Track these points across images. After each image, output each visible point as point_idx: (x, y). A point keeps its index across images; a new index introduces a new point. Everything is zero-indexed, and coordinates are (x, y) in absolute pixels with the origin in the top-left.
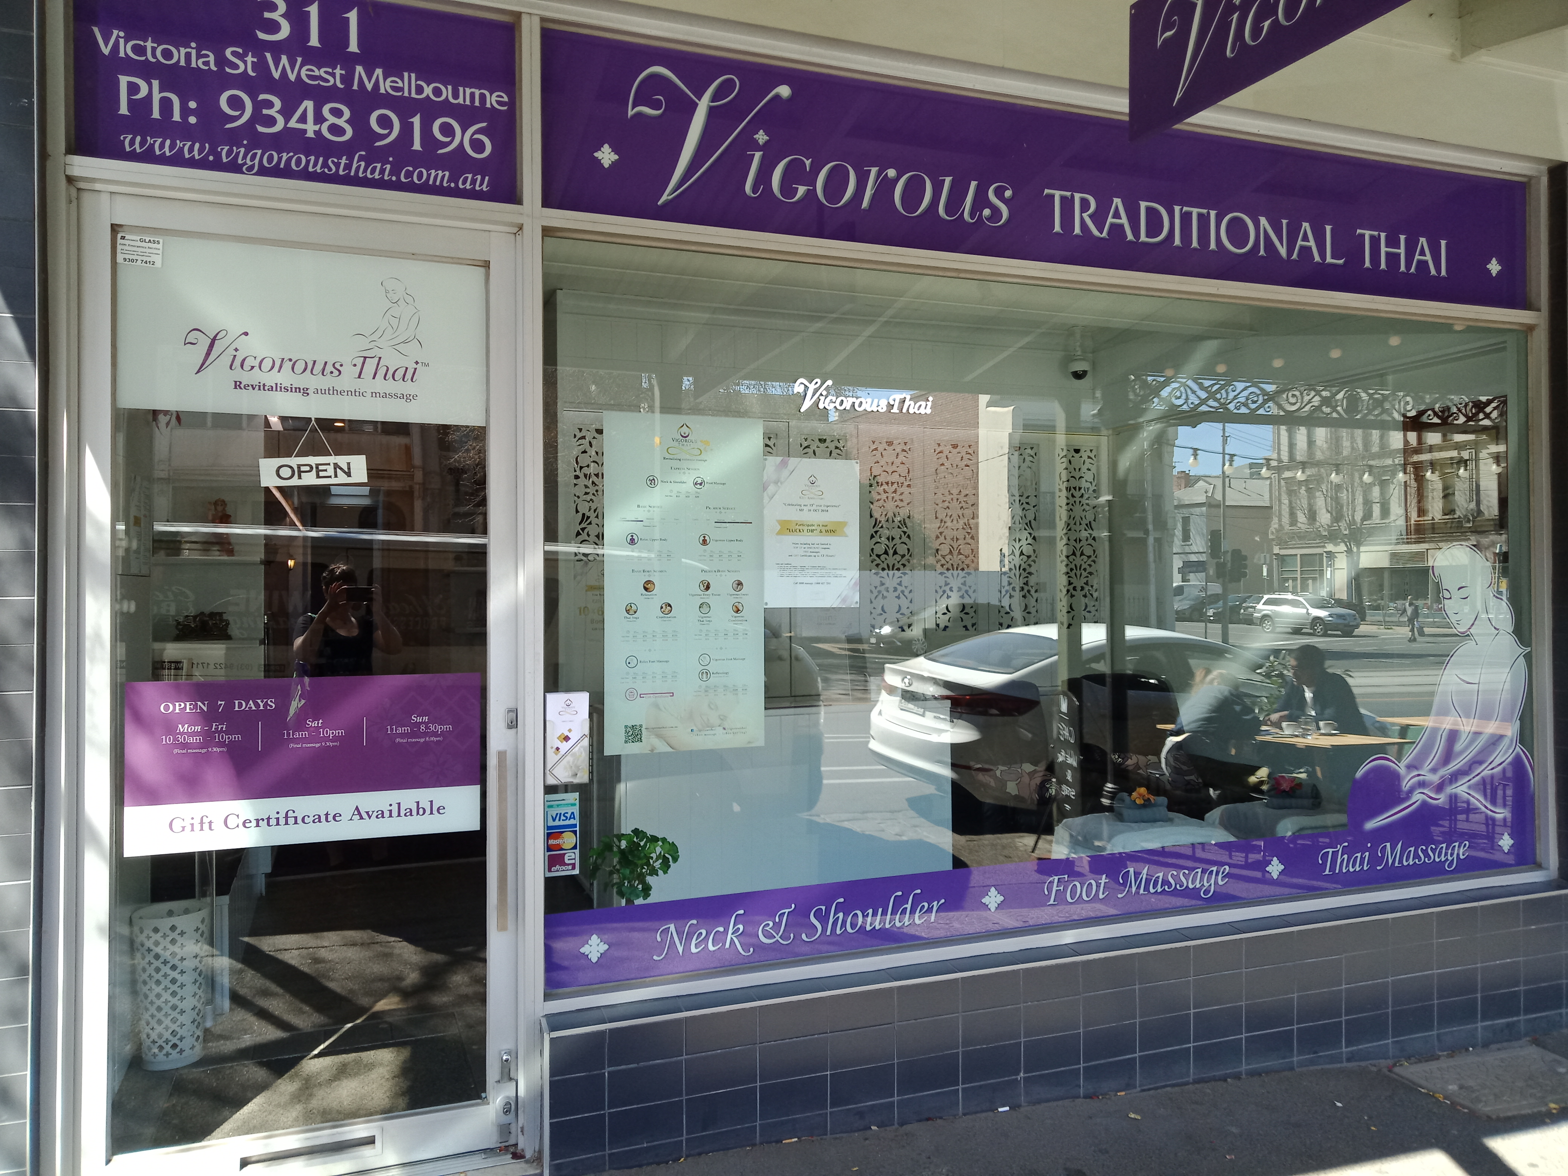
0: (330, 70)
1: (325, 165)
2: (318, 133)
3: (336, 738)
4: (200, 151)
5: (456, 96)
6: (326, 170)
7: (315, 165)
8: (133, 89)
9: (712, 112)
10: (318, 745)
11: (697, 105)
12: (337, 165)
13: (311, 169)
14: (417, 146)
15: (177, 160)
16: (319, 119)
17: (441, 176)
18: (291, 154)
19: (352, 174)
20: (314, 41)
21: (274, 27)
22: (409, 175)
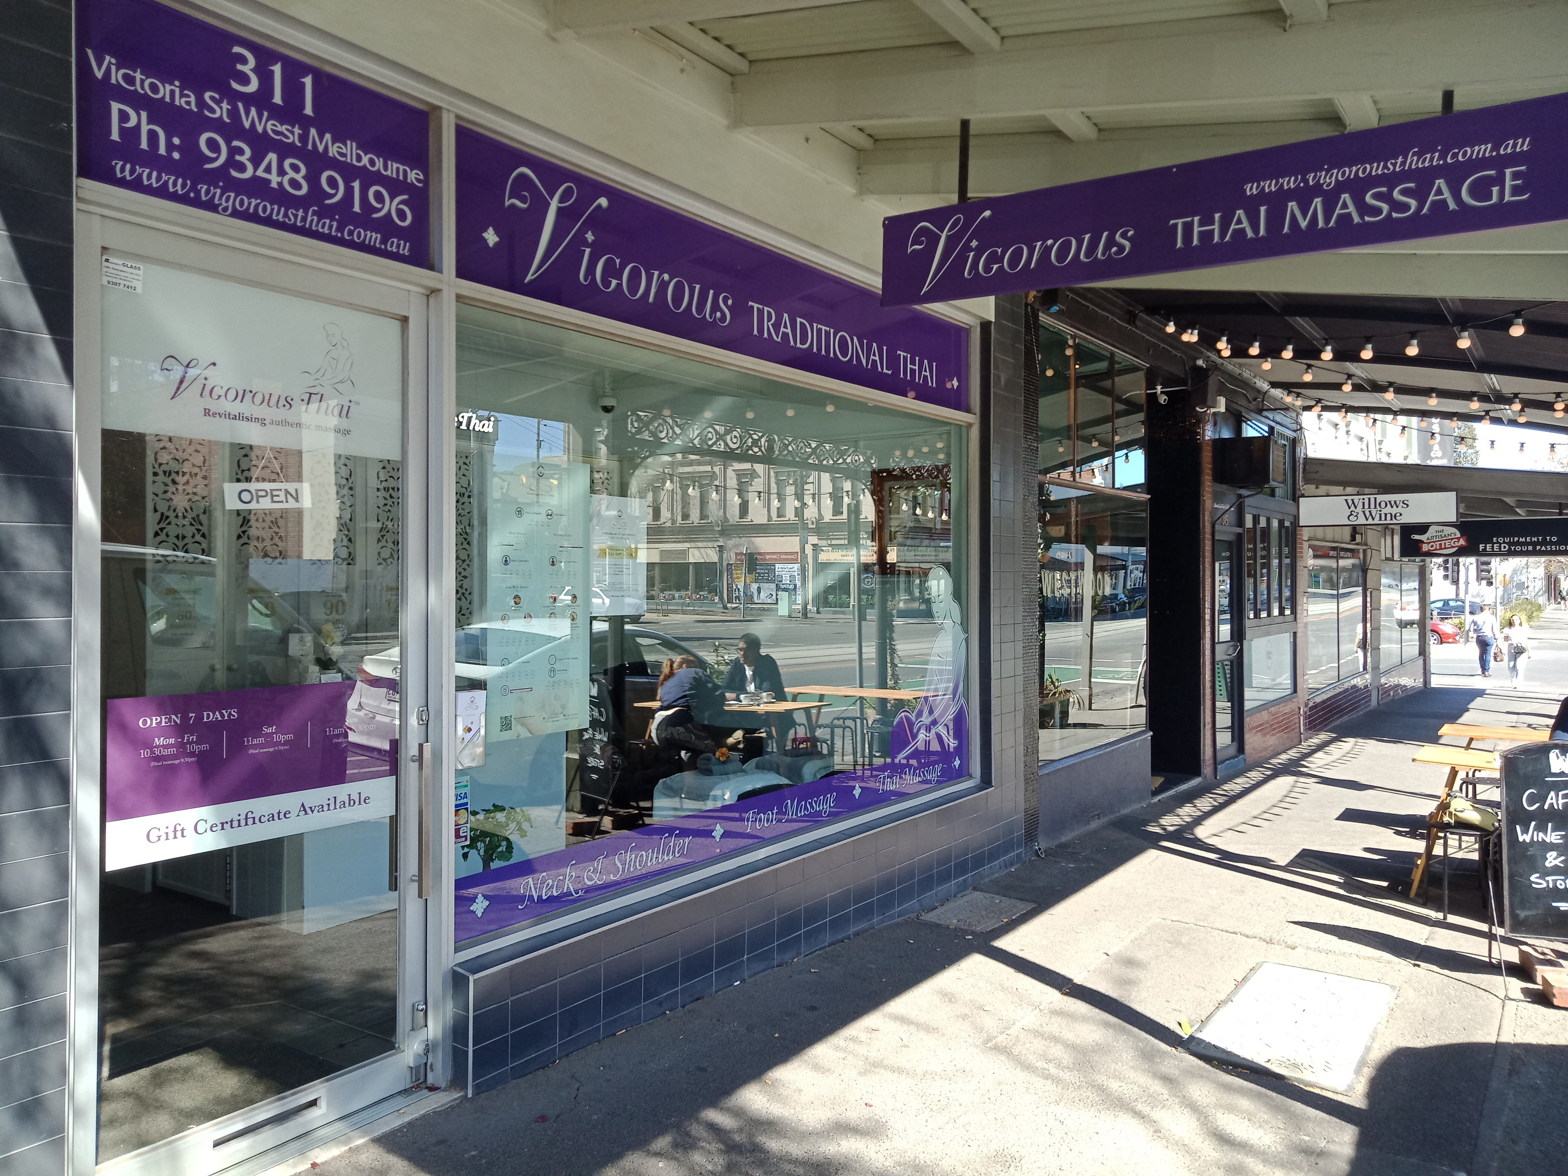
0: (290, 128)
1: (286, 215)
2: (280, 184)
3: (286, 742)
4: (184, 186)
5: (386, 169)
6: (287, 220)
7: (278, 214)
8: (124, 117)
9: (560, 211)
10: (271, 750)
11: (549, 204)
12: (296, 216)
13: (274, 217)
14: (357, 208)
15: (162, 192)
16: (282, 172)
17: (374, 238)
18: (259, 201)
19: (307, 226)
20: (278, 99)
21: (245, 80)
22: (351, 233)
